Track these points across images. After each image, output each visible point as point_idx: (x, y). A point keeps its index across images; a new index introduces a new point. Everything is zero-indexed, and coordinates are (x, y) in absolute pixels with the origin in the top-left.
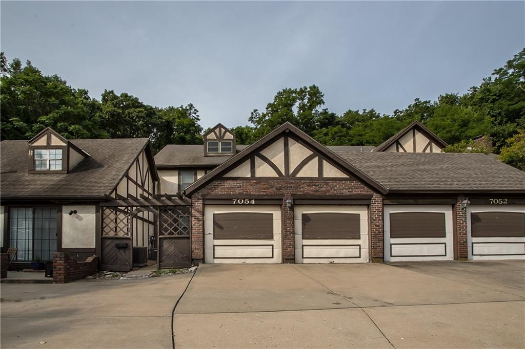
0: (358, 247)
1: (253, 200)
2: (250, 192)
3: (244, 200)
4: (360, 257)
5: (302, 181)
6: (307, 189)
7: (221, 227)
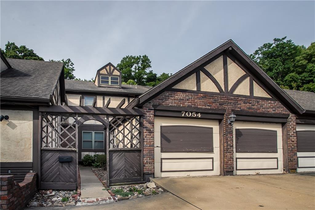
0: (276, 160)
1: (199, 114)
2: (197, 105)
3: (192, 113)
4: (277, 169)
5: (240, 98)
6: (243, 106)
7: (168, 141)
